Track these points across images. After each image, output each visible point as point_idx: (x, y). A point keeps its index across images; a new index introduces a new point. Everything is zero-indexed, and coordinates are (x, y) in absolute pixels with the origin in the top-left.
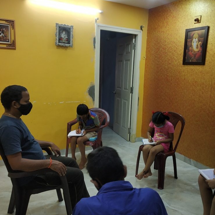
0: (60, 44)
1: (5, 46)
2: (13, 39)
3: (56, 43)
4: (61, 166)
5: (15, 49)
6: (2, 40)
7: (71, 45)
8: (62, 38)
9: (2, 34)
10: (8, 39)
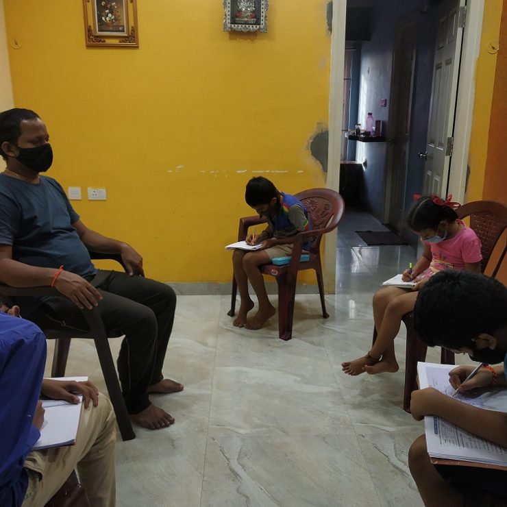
0: (235, 27)
1: (116, 42)
2: (131, 24)
3: (225, 25)
4: (79, 287)
5: (137, 47)
6: (111, 28)
7: (262, 26)
8: (240, 11)
9: (110, 15)
10: (121, 26)
